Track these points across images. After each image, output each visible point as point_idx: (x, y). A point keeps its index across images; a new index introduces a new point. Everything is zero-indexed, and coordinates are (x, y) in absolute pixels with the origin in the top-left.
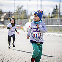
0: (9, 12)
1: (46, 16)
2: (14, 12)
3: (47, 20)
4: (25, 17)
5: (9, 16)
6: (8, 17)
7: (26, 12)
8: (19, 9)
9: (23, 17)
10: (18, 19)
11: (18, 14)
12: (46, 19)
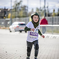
0: (5, 9)
1: (51, 14)
2: (10, 9)
3: (53, 18)
4: (25, 15)
5: (5, 14)
6: (3, 15)
7: (26, 8)
8: (17, 5)
9: (22, 15)
10: (15, 17)
11: (16, 11)
12: (51, 17)
